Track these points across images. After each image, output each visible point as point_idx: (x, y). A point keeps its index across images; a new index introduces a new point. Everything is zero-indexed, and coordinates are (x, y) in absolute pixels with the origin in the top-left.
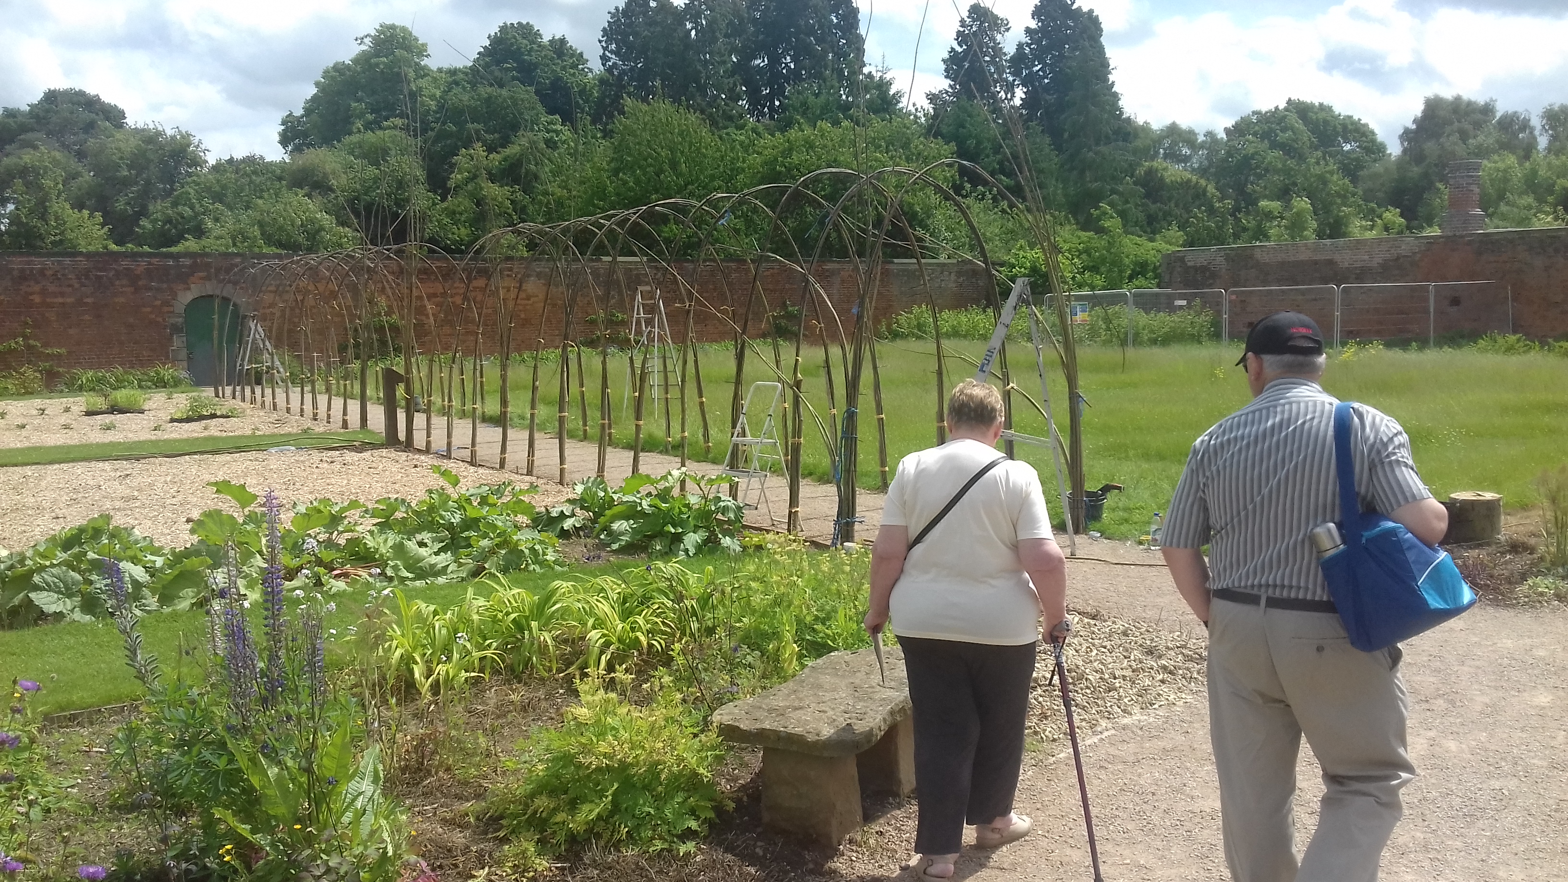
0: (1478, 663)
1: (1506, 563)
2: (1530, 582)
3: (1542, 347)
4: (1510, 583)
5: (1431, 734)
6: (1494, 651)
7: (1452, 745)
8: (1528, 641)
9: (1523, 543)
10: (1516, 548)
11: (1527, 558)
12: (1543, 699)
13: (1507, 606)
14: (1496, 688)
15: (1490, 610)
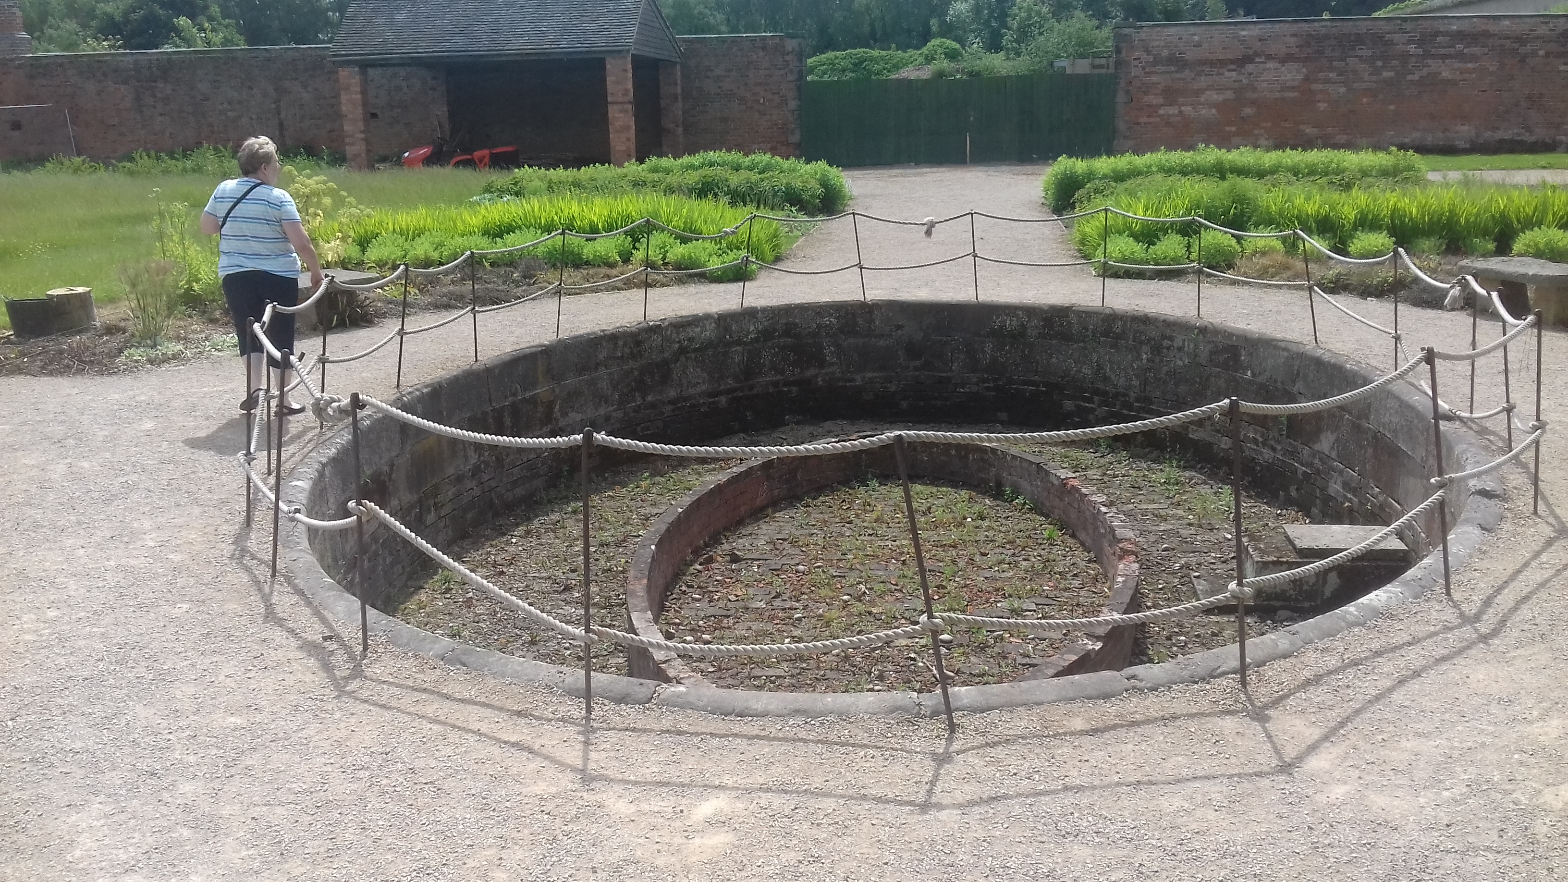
0: (95, 412)
1: (104, 343)
2: (126, 353)
3: (107, 168)
4: (111, 357)
5: (69, 460)
6: (106, 403)
7: (86, 465)
8: (131, 393)
9: (115, 326)
10: (110, 330)
11: (120, 338)
12: (148, 425)
13: (111, 374)
14: (112, 425)
15: (98, 379)
